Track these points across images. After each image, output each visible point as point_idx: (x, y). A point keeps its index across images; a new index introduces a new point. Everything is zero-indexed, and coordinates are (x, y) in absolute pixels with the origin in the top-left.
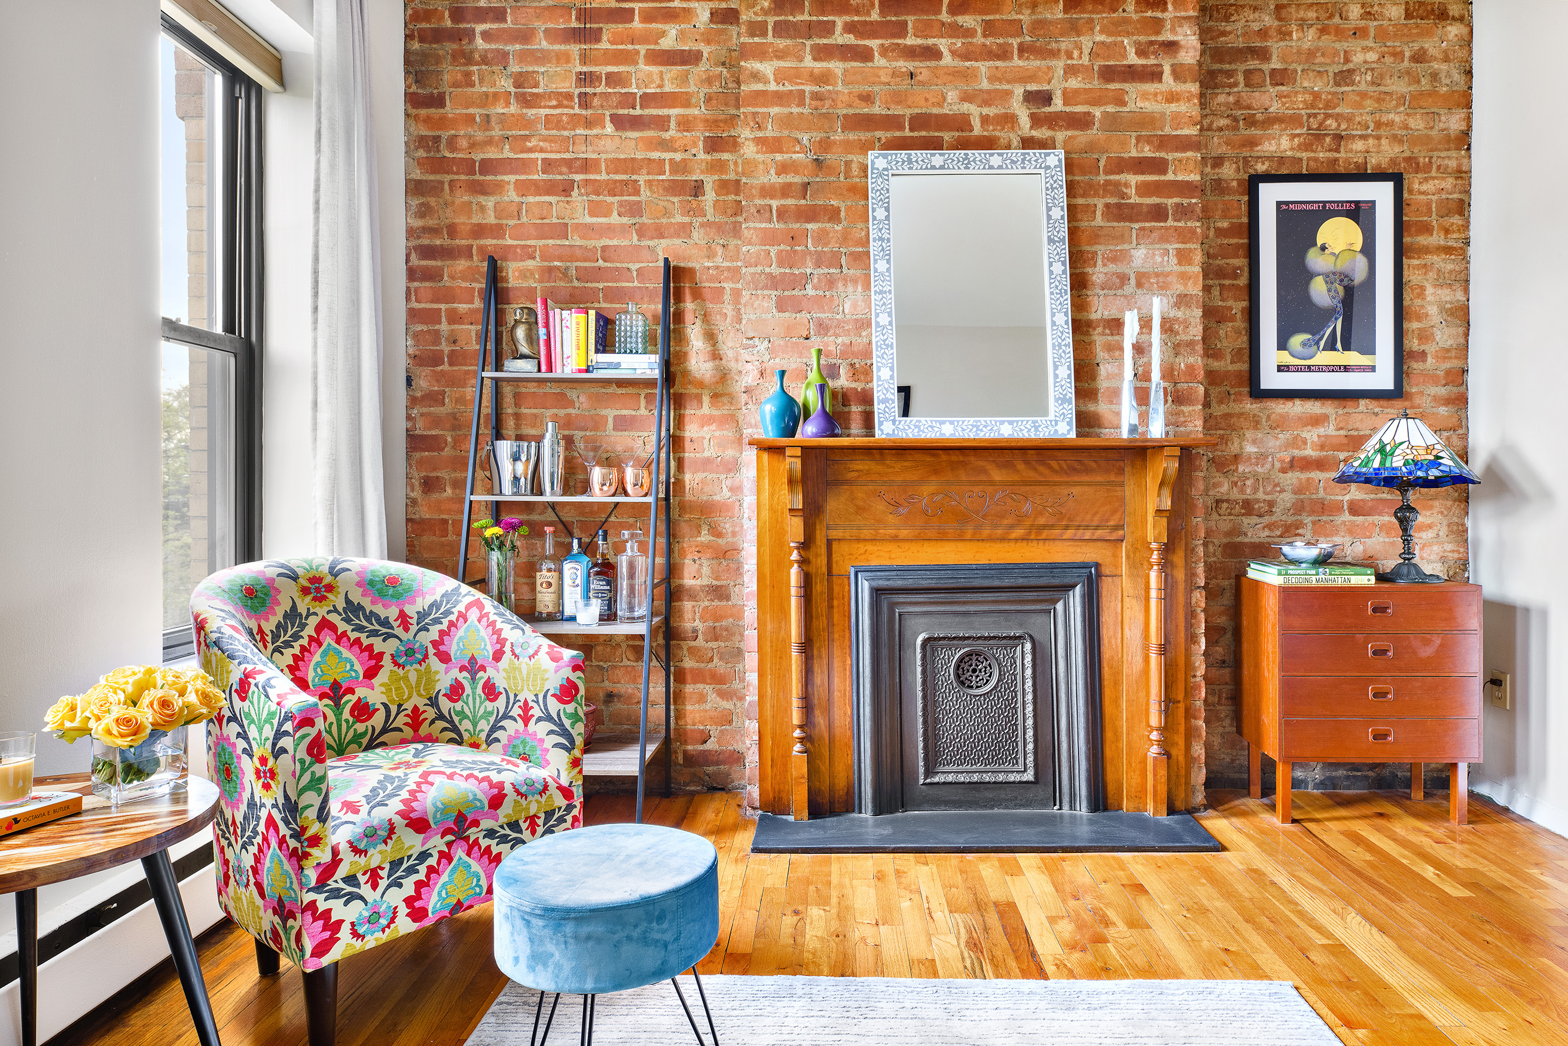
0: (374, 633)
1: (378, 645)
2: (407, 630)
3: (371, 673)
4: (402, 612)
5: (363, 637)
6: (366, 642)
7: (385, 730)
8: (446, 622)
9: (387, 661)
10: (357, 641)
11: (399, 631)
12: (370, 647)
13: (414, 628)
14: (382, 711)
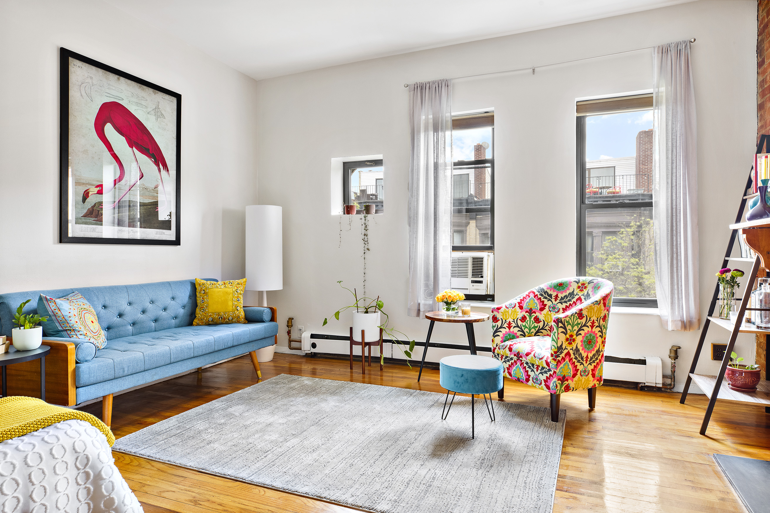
0: (545, 298)
1: (546, 302)
2: (556, 301)
3: (542, 309)
4: (557, 295)
5: (542, 298)
6: (542, 299)
7: (542, 329)
8: (568, 303)
9: (547, 307)
10: (540, 298)
11: (553, 300)
12: (543, 302)
13: (558, 301)
14: (543, 322)
